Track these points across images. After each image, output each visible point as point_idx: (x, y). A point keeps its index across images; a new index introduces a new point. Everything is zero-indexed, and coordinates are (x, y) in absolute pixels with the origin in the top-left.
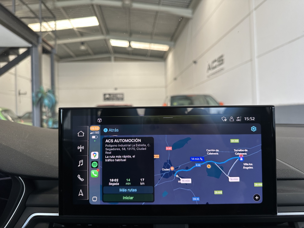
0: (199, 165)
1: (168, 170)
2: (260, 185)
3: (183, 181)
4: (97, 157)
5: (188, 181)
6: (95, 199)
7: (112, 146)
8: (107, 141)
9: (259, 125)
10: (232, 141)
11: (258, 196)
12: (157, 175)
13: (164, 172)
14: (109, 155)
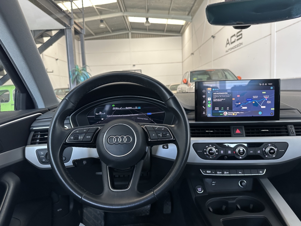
0: (250, 102)
1: (237, 104)
2: (273, 109)
3: (243, 108)
4: (210, 100)
5: (246, 108)
6: (209, 115)
7: (216, 95)
8: (214, 94)
9: (274, 86)
10: (263, 93)
11: (272, 113)
12: (233, 106)
13: (236, 105)
14: (215, 99)
